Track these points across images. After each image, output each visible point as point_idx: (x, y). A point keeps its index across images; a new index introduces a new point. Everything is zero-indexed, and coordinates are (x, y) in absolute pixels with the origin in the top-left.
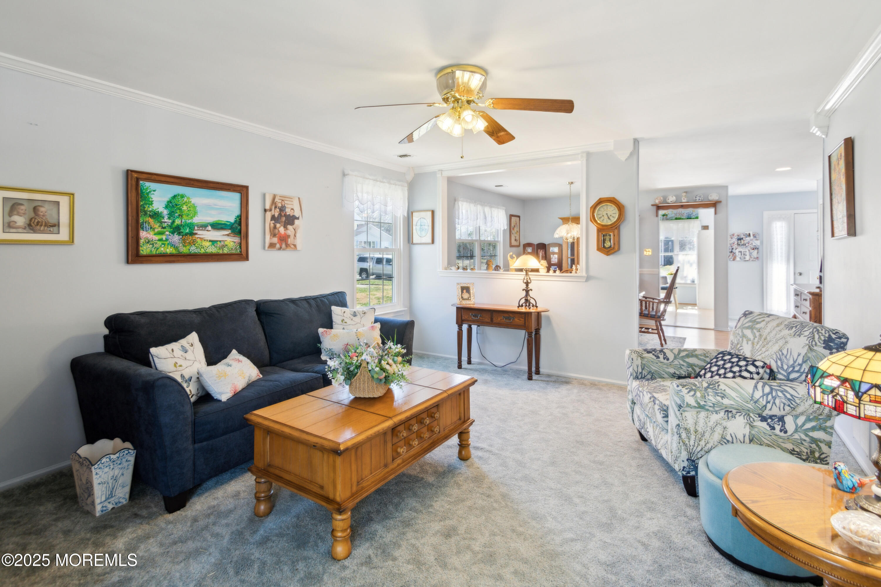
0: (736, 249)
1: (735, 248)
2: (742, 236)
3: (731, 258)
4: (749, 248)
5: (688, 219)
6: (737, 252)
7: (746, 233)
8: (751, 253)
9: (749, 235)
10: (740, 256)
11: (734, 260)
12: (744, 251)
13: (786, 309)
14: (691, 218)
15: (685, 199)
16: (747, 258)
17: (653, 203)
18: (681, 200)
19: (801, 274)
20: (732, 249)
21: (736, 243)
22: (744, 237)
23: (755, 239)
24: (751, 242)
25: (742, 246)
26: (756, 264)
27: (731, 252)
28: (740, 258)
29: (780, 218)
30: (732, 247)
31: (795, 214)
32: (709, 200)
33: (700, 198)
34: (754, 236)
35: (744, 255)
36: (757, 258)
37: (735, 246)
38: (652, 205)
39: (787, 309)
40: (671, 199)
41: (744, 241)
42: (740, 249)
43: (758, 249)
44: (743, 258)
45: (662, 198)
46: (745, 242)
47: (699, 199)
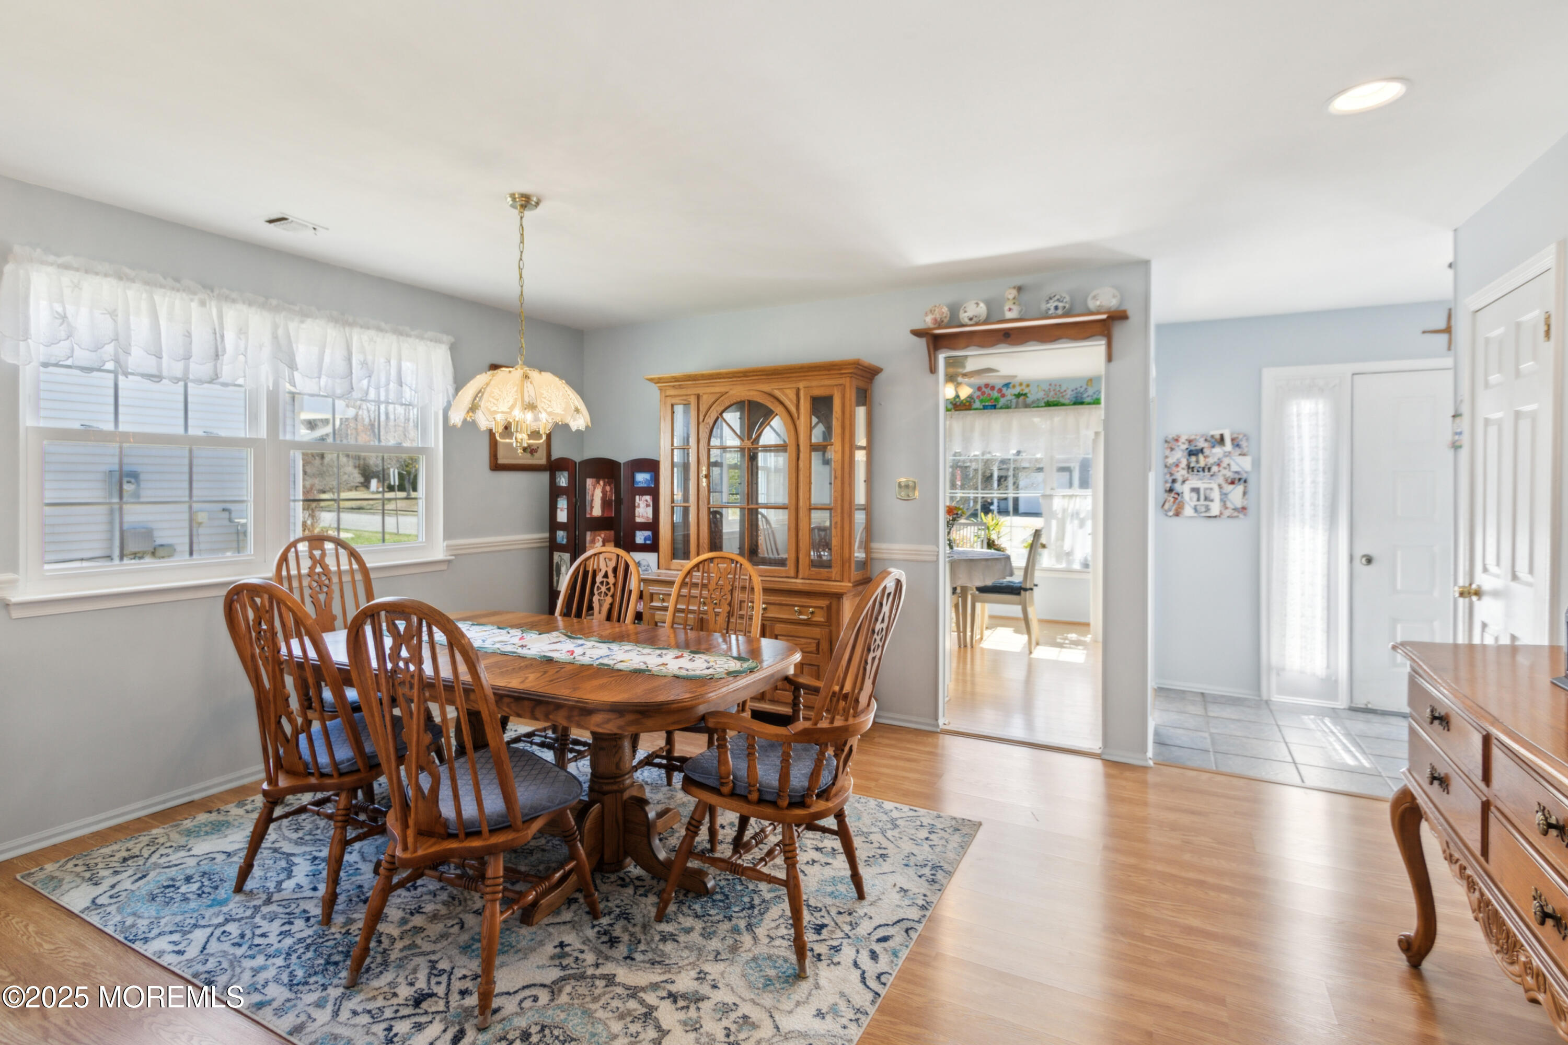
0: (1184, 482)
1: (1180, 479)
2: (1201, 444)
3: (1170, 510)
4: (1221, 480)
5: (1075, 404)
6: (1185, 489)
7: (1212, 433)
8: (1226, 494)
9: (1221, 440)
10: (1195, 503)
11: (1177, 514)
12: (1206, 489)
13: (1325, 665)
14: (1082, 403)
15: (1015, 308)
16: (1215, 508)
17: (919, 326)
18: (1003, 313)
19: (1369, 561)
20: (1174, 481)
21: (1184, 463)
22: (1205, 445)
23: (1238, 451)
24: (1226, 461)
25: (1201, 473)
26: (1240, 527)
27: (1171, 490)
28: (1196, 510)
29: (1309, 390)
30: (1171, 474)
31: (1353, 374)
32: (1088, 308)
33: (1060, 305)
34: (1236, 443)
35: (1206, 499)
36: (1244, 508)
37: (1181, 473)
38: (917, 333)
39: (1328, 667)
40: (973, 310)
41: (1206, 457)
42: (1194, 482)
43: (1245, 481)
44: (1203, 509)
45: (945, 310)
46: (1211, 460)
47: (1056, 308)
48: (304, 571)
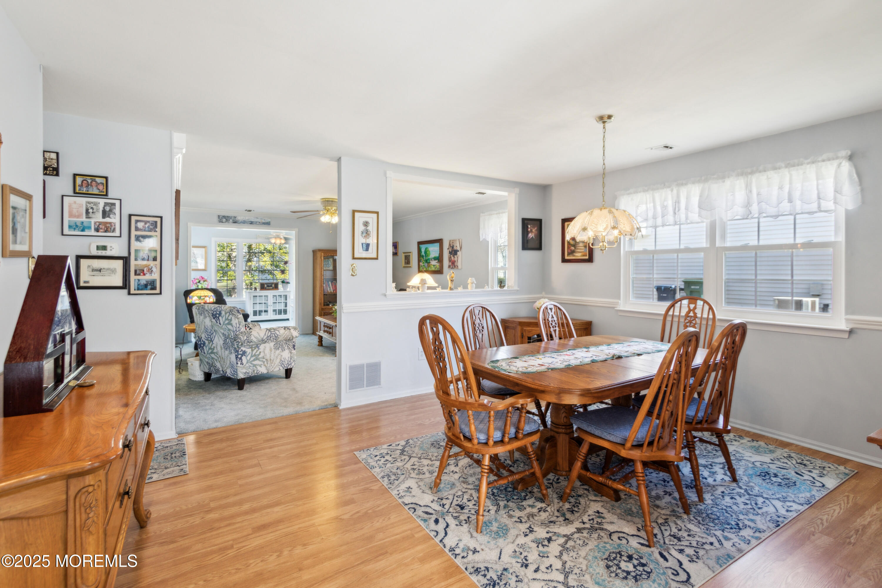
48: (683, 313)
